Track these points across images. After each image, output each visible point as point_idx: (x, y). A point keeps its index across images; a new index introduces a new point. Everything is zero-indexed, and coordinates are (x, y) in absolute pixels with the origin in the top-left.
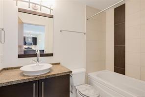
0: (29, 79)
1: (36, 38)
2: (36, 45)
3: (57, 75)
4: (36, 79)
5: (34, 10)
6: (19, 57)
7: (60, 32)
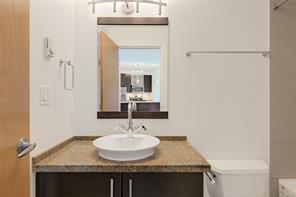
0: (102, 167)
1: (150, 77)
2: (150, 91)
3: (165, 170)
4: (117, 171)
5: (126, 16)
6: (98, 117)
7: (187, 58)
